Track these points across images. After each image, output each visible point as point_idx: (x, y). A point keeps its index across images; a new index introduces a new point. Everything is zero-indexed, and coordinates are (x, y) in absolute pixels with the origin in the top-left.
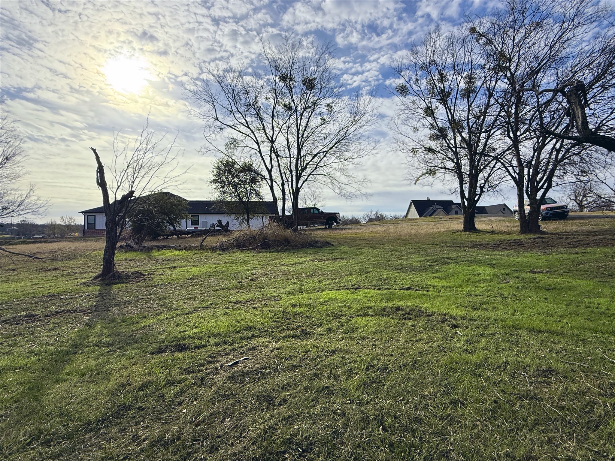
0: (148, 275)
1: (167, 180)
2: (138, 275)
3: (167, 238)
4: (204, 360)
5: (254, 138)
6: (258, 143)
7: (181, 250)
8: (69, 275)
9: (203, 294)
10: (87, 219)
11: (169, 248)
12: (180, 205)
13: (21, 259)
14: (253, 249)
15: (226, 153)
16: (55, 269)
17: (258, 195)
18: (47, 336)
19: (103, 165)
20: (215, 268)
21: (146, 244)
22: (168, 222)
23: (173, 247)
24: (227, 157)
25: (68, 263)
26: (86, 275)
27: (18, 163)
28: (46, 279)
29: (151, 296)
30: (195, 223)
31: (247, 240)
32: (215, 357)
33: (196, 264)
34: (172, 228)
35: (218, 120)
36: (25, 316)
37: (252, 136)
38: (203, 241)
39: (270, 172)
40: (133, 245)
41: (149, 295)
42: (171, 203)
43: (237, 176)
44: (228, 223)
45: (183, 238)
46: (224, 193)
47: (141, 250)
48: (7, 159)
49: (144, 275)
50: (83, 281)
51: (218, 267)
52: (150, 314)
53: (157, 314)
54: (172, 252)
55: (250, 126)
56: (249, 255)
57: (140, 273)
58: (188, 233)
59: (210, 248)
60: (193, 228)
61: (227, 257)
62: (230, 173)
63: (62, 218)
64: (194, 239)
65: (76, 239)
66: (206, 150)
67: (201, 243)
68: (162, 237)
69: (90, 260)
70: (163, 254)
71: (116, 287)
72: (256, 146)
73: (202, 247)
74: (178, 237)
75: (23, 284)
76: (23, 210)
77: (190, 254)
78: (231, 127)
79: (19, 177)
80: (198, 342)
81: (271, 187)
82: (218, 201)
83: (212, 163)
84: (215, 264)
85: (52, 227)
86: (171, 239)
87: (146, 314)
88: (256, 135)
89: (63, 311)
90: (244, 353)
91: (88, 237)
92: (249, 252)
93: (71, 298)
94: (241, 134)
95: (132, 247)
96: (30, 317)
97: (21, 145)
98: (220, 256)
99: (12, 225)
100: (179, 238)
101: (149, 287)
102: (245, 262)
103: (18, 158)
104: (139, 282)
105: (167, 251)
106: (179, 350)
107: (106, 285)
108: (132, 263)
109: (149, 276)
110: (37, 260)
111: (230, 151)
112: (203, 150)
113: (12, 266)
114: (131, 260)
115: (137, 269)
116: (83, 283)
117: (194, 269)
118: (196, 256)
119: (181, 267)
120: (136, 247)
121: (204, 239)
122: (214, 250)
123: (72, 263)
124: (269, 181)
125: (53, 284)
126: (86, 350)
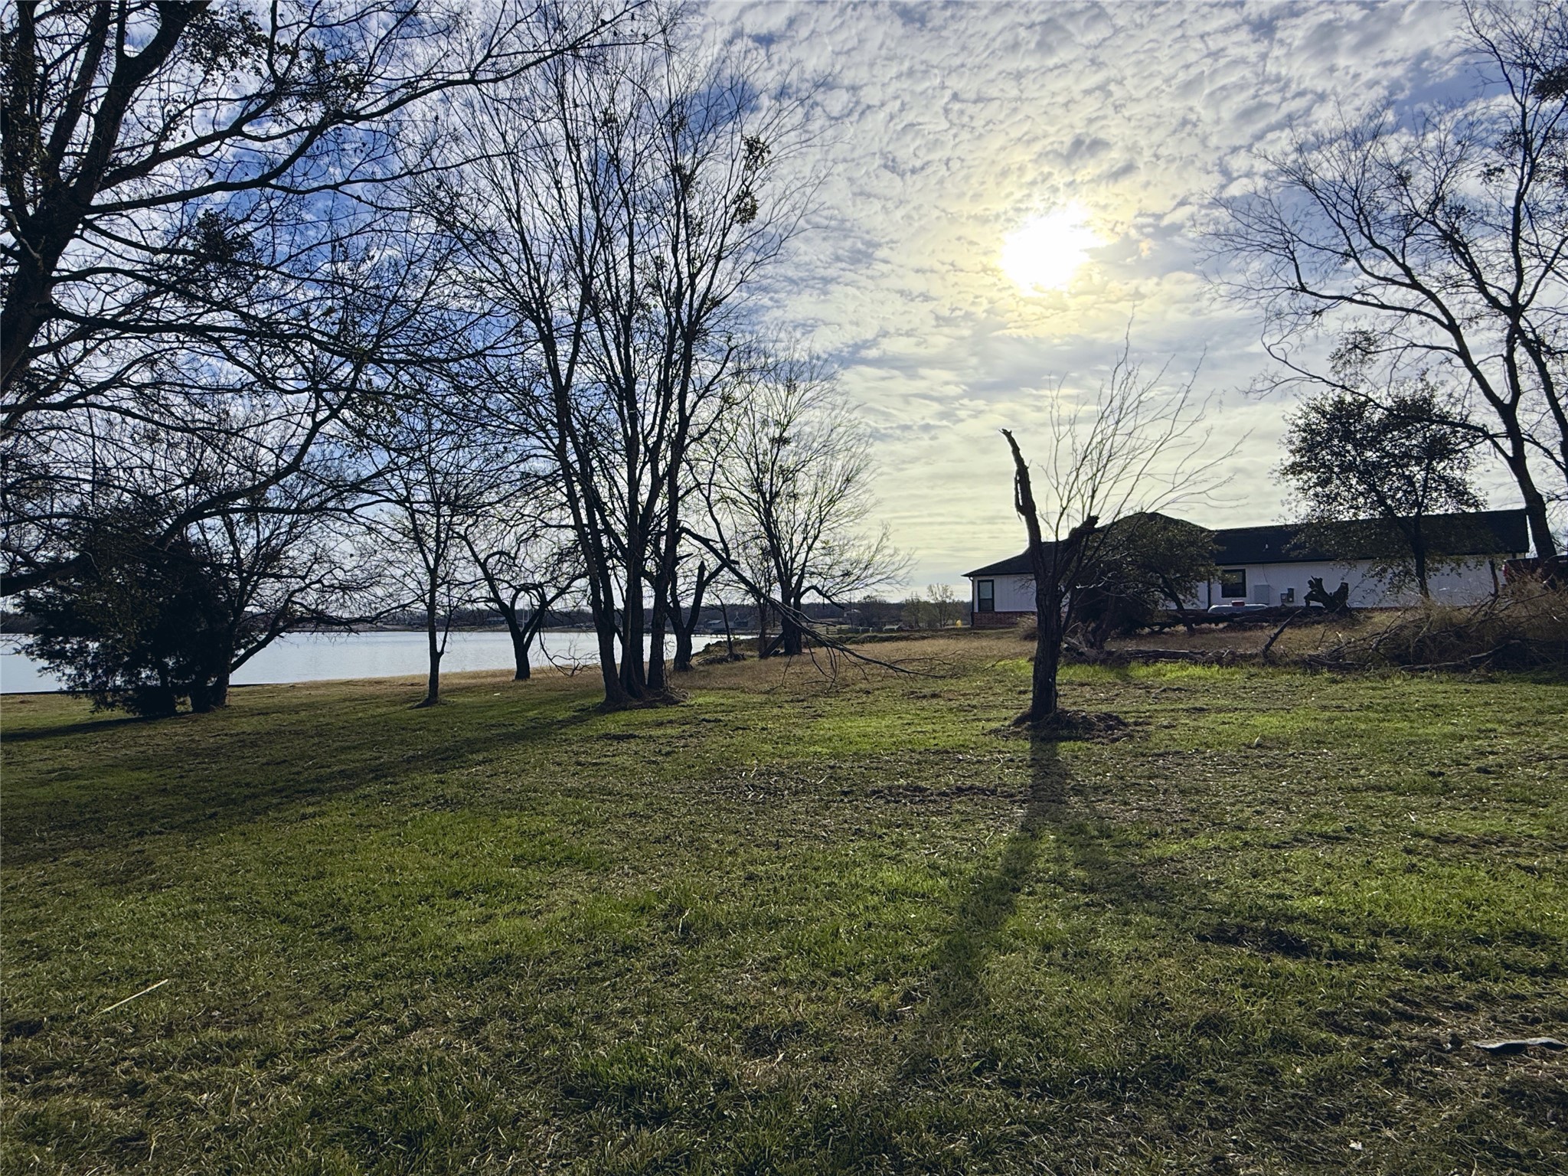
0: (1136, 724)
1: (1179, 479)
2: (1112, 723)
3: (1160, 632)
4: (1381, 1002)
5: (1437, 313)
6: (1453, 328)
7: (1209, 663)
8: (961, 708)
9: (1310, 794)
10: (977, 590)
11: (1173, 657)
12: (1192, 544)
13: (875, 671)
14: (1457, 669)
15: (1333, 379)
16: (934, 696)
17: (1458, 491)
18: (954, 838)
19: (1026, 464)
20: (1330, 721)
21: (1112, 646)
22: (1162, 591)
23: (1184, 656)
24: (1338, 390)
25: (953, 684)
26: (994, 714)
27: (863, 485)
28: (924, 714)
29: (1158, 781)
30: (1233, 590)
31: (1433, 639)
32: (1418, 1005)
33: (1264, 706)
34: (1173, 606)
35: (1303, 289)
36: (906, 789)
37: (1430, 308)
38: (1273, 639)
39: (1507, 412)
40: (1085, 649)
41: (1150, 778)
42: (1168, 540)
43: (1374, 443)
44: (1344, 588)
45: (1202, 632)
46: (1331, 499)
47: (1103, 662)
48: (848, 480)
49: (1126, 725)
50: (995, 725)
51: (1339, 719)
52: (1169, 830)
53: (1185, 831)
54: (1182, 668)
55: (1421, 279)
56: (1447, 687)
57: (1117, 718)
58: (1217, 617)
59: (1295, 663)
60: (1228, 604)
61: (1363, 690)
62: (1347, 436)
63: (930, 588)
64: (1239, 635)
65: (957, 634)
66: (1268, 384)
67: (1268, 647)
68: (1147, 630)
69: (996, 681)
70: (1158, 674)
71: (1065, 748)
72: (1446, 338)
73: (1270, 659)
74: (1190, 629)
75: (887, 722)
76: (871, 576)
77: (1239, 677)
78: (1351, 300)
79: (866, 512)
80: (1340, 941)
81: (1517, 463)
82: (1309, 525)
83: (1288, 417)
84: (1324, 708)
85: (913, 607)
86: (1172, 634)
87: (1156, 826)
88: (1444, 302)
89: (971, 788)
90: (1536, 1021)
91: (983, 628)
92: (1444, 677)
93: (979, 762)
94: (1391, 312)
95: (1082, 654)
96: (915, 790)
97: (868, 450)
98: (1335, 687)
99: (850, 605)
100: (1192, 632)
101: (1143, 755)
102: (1437, 711)
103: (863, 476)
104: (1117, 740)
105: (1169, 667)
106: (1278, 947)
107: (1043, 739)
108: (1087, 691)
109: (1139, 728)
110: (901, 674)
111: (1349, 371)
112: (1259, 386)
113: (864, 685)
114: (1082, 685)
115: (1105, 708)
116: (996, 731)
117: (1259, 720)
118: (1256, 682)
119: (1219, 710)
120: (1092, 653)
121: (1277, 635)
122: (1311, 666)
123: (963, 684)
124: (1507, 445)
125: (937, 727)
126: (1039, 887)
